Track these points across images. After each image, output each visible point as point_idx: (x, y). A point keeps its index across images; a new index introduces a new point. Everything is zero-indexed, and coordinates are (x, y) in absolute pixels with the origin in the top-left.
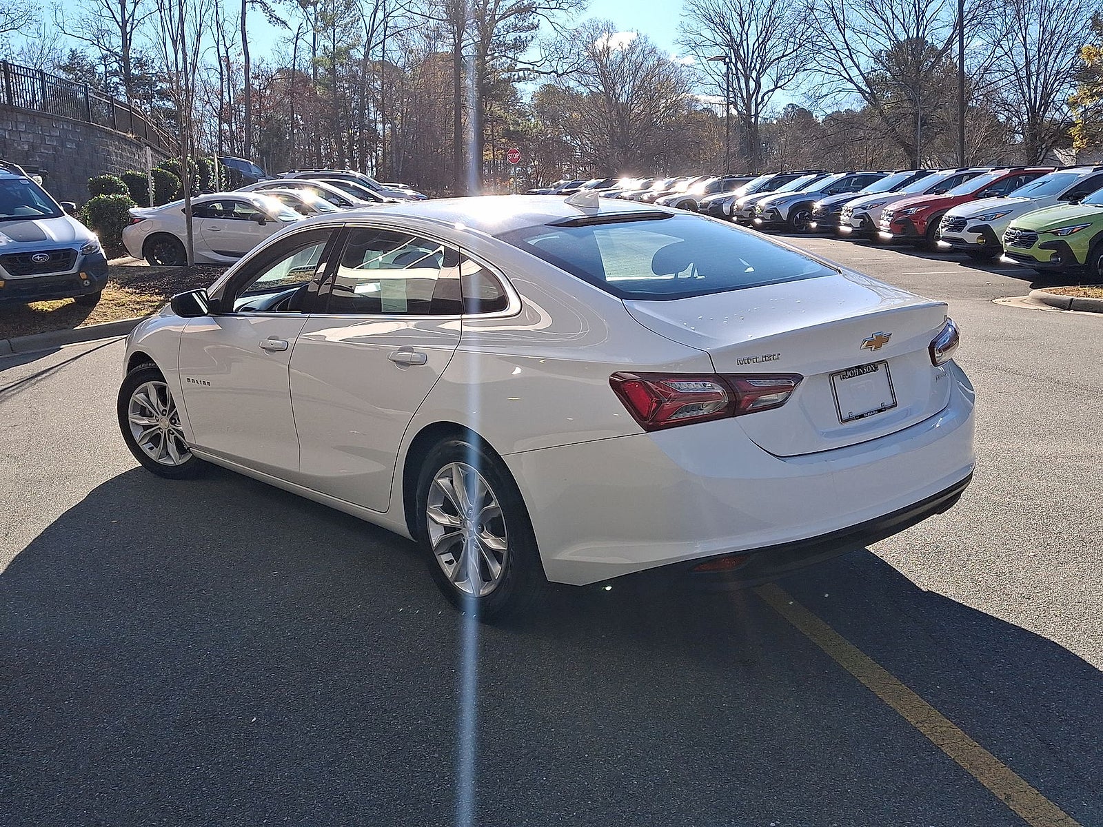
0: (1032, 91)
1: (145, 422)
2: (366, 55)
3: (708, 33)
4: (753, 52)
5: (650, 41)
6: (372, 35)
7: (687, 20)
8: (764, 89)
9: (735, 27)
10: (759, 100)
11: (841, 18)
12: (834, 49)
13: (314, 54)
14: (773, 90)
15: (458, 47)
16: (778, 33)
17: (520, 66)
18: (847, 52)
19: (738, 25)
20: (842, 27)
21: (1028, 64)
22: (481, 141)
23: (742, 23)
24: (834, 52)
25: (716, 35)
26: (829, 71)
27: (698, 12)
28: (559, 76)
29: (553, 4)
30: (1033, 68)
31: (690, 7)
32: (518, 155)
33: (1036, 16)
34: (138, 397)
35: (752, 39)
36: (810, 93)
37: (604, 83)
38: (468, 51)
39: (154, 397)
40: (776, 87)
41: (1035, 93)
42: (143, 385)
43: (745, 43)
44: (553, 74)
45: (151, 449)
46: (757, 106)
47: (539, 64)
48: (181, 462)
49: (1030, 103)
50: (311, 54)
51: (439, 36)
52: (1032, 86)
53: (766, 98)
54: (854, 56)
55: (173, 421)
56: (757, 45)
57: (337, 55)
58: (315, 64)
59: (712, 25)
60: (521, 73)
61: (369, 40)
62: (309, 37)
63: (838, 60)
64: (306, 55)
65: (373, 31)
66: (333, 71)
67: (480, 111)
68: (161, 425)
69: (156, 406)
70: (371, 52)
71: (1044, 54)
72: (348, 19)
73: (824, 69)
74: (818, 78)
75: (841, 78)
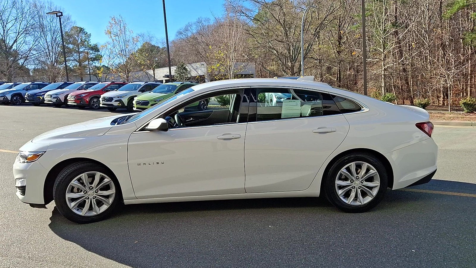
1: (77, 196)
34: (74, 183)
45: (78, 210)
48: (101, 211)
55: (97, 191)
68: (89, 195)
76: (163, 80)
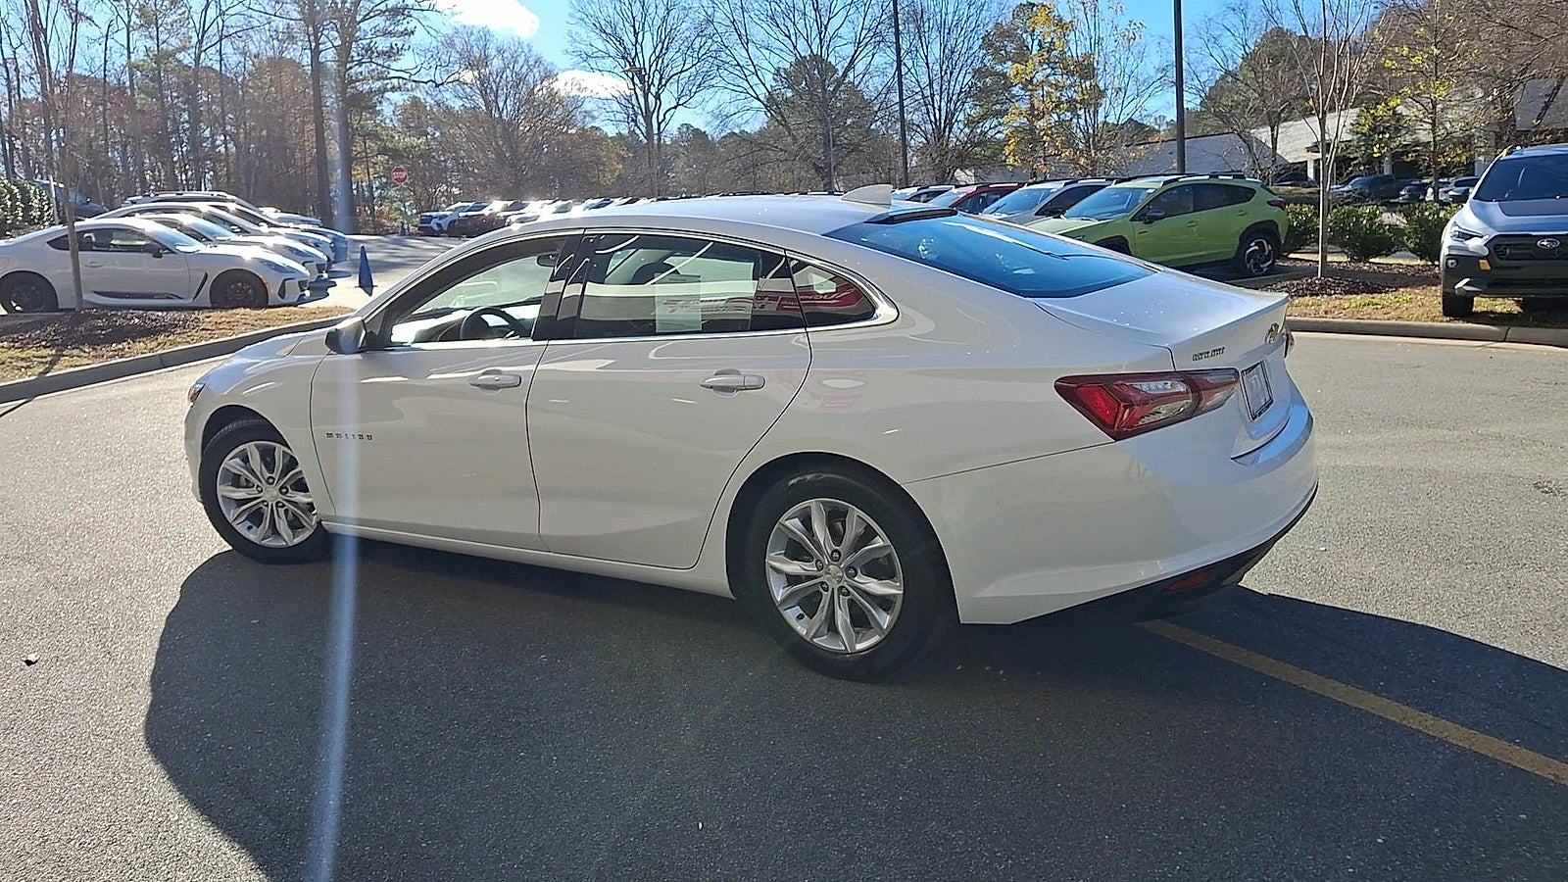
0: (937, 111)
1: (241, 494)
2: (197, 59)
3: (599, 44)
4: (650, 66)
5: (534, 51)
6: (203, 36)
7: (575, 29)
8: (665, 107)
9: (628, 39)
10: (661, 118)
11: (743, 32)
12: (739, 65)
13: (129, 57)
14: (675, 108)
15: (316, 53)
16: (675, 45)
17: (393, 74)
18: (752, 68)
19: (631, 36)
20: (745, 40)
21: (931, 84)
22: (349, 161)
23: (636, 34)
24: (738, 68)
25: (609, 46)
26: (735, 88)
27: (587, 20)
28: (437, 86)
29: (425, 5)
30: (936, 87)
31: (578, 15)
32: (405, 174)
33: (934, 34)
34: (232, 463)
35: (648, 52)
36: (717, 112)
37: (484, 95)
38: (329, 56)
39: (256, 461)
40: (678, 105)
41: (940, 110)
42: (241, 447)
43: (640, 55)
44: (431, 83)
45: (250, 528)
46: (659, 124)
47: (413, 72)
48: (297, 541)
49: (936, 124)
50: (125, 57)
51: (292, 38)
52: (936, 105)
53: (668, 116)
54: (759, 72)
55: (284, 490)
56: (653, 58)
57: (161, 57)
58: (132, 68)
59: (604, 35)
60: (395, 81)
61: (200, 42)
62: (122, 37)
63: (743, 76)
64: (119, 60)
65: (204, 32)
66: (156, 79)
67: (345, 125)
68: (265, 496)
69: (258, 474)
70: (203, 54)
71: (946, 73)
72: (175, 17)
73: (730, 86)
74: (726, 96)
75: (748, 96)
76: (1306, 162)
